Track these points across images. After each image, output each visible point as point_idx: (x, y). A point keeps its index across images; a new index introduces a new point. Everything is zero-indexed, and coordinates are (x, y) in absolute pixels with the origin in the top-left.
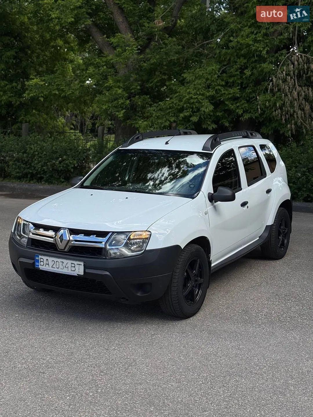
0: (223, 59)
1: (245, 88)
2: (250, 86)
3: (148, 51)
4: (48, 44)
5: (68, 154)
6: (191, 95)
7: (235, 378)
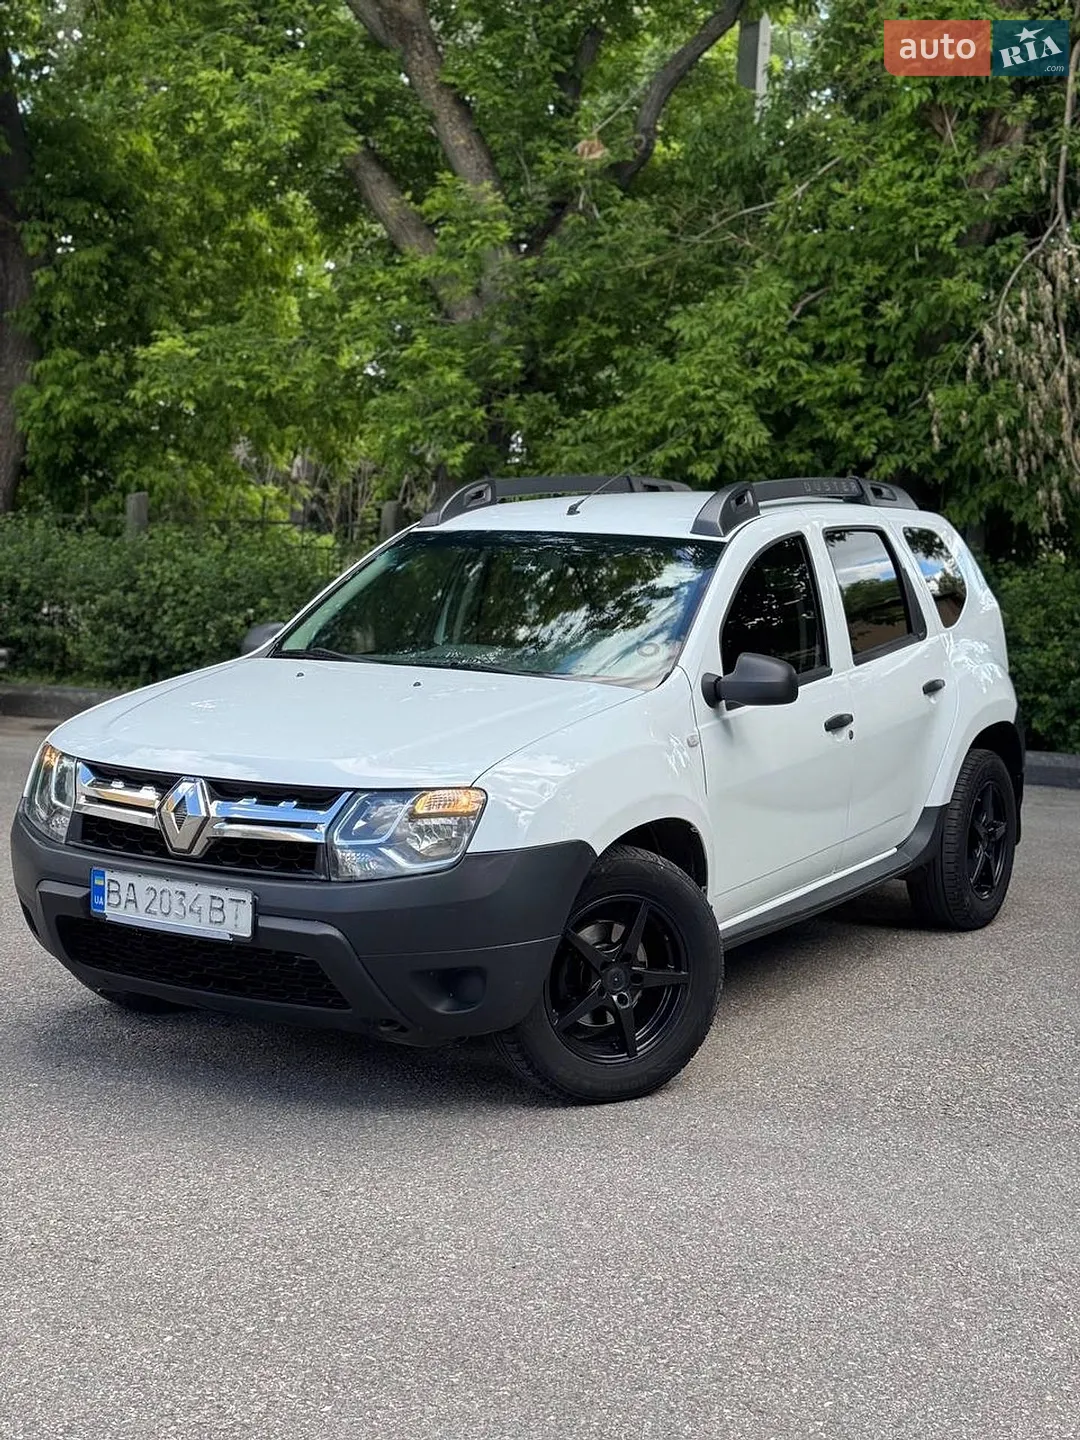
0: (808, 268)
1: (883, 365)
2: (901, 360)
3: (551, 243)
4: (218, 228)
5: (276, 591)
6: (692, 387)
7: (762, 1289)
